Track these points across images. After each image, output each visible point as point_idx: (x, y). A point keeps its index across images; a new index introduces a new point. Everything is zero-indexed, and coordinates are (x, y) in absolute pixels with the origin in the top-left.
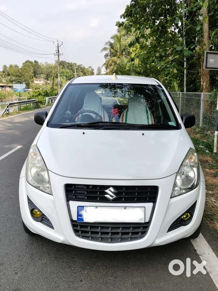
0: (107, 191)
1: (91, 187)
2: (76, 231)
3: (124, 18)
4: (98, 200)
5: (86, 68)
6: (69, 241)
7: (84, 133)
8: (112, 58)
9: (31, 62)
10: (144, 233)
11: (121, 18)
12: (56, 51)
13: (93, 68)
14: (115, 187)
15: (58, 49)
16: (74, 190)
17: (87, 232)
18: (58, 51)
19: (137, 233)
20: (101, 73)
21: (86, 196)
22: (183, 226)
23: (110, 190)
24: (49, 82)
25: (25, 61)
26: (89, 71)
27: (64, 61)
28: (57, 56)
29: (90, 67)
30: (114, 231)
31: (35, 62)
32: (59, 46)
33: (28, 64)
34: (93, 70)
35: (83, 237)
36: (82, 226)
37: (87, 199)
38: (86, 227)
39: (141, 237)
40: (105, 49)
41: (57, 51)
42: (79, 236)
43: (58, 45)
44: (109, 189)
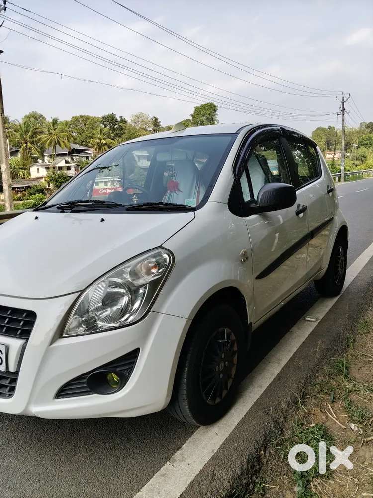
9: (323, 130)
10: (13, 390)
12: (340, 107)
15: (343, 105)
18: (343, 108)
19: (5, 387)
24: (348, 154)
25: (316, 129)
28: (342, 115)
31: (330, 128)
32: (345, 100)
33: (319, 132)
39: (10, 396)
41: (341, 109)
43: (343, 100)
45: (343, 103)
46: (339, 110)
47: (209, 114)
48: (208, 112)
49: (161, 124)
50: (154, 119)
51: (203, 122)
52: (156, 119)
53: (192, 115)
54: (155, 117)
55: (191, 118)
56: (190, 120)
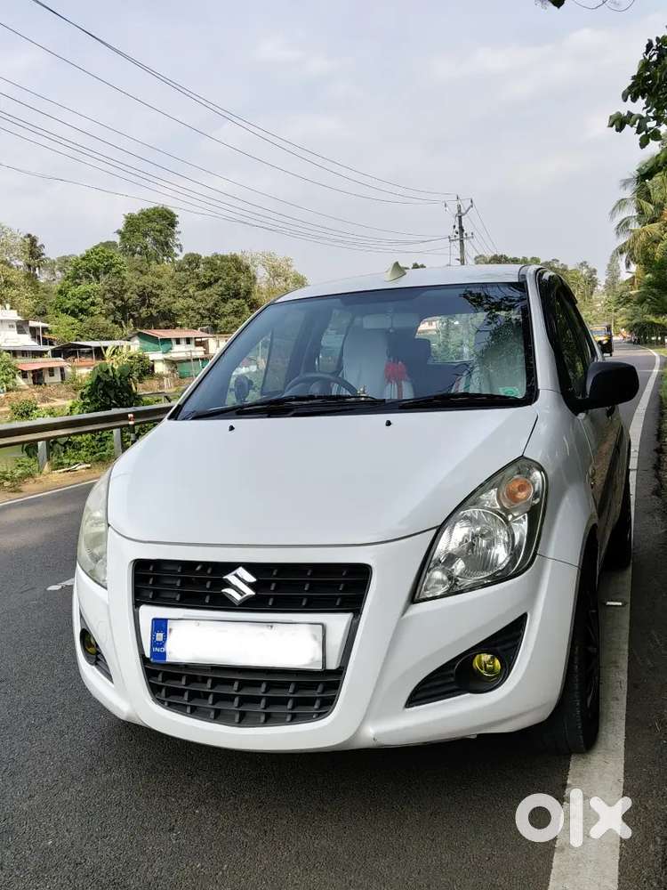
0: (230, 578)
1: (199, 568)
2: (154, 690)
3: (634, 100)
4: (207, 604)
5: (570, 268)
6: (140, 716)
7: (232, 428)
8: (647, 227)
10: (328, 704)
11: (625, 100)
12: (454, 227)
13: (591, 266)
14: (250, 567)
15: (460, 222)
16: (151, 576)
17: (180, 692)
18: (461, 229)
19: (309, 702)
20: (620, 278)
21: (179, 592)
22: (468, 695)
23: (236, 575)
26: (582, 276)
27: (502, 256)
28: (458, 242)
29: (583, 264)
30: (246, 692)
32: (463, 211)
34: (595, 271)
35: (171, 706)
36: (167, 676)
37: (179, 602)
38: (178, 677)
39: (321, 715)
40: (622, 203)
41: (457, 229)
42: (160, 702)
43: (459, 211)
44: (234, 573)
45: (460, 217)
46: (451, 232)
47: (160, 231)
48: (158, 227)
49: (44, 251)
50: (28, 240)
51: (146, 247)
52: (33, 241)
53: (119, 232)
54: (29, 236)
55: (117, 239)
56: (113, 244)
